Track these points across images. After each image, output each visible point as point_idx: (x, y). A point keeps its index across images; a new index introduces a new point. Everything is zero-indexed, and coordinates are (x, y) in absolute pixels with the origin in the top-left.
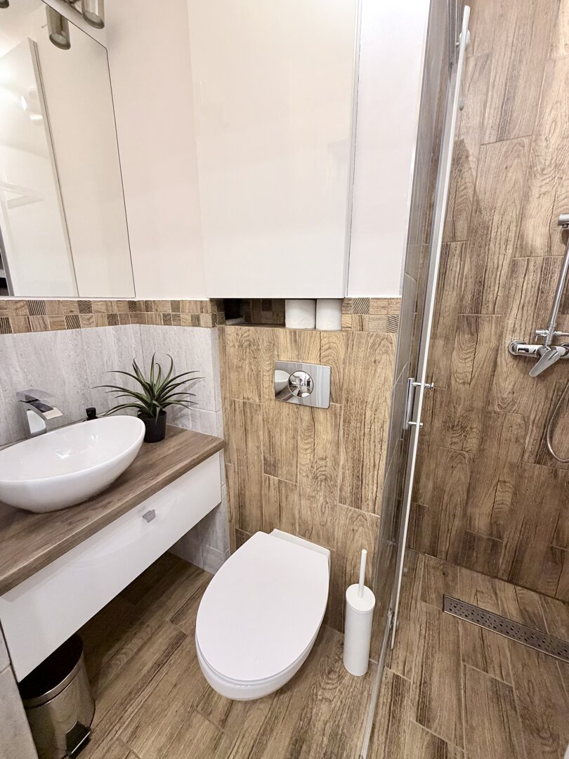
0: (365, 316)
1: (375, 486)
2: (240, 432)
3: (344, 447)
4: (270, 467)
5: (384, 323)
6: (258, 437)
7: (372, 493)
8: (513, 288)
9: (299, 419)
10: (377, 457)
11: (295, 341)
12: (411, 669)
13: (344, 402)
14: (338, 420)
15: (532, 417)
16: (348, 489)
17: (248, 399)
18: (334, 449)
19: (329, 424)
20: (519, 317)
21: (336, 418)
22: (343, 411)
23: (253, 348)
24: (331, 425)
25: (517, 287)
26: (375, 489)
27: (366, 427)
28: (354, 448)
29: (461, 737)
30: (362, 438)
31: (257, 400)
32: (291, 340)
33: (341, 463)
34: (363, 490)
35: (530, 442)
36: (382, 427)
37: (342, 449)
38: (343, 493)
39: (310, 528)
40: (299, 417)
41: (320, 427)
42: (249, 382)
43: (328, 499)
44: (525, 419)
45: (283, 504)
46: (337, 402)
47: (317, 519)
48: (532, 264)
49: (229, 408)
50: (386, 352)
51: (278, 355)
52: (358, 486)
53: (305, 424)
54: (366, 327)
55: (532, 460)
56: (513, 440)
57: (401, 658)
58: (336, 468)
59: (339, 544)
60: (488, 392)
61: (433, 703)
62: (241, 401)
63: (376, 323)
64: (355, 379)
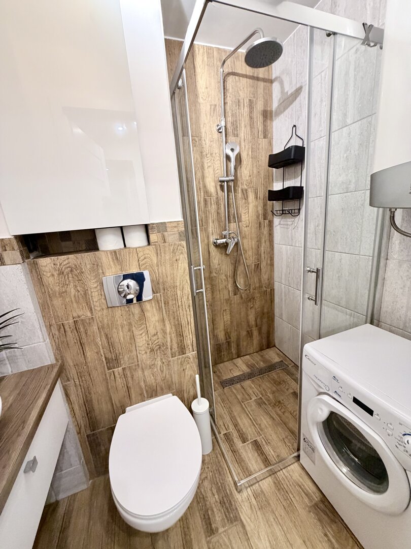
0: (166, 234)
1: (191, 335)
2: (75, 349)
3: (168, 320)
4: (112, 362)
5: (177, 236)
6: (96, 345)
7: (190, 340)
8: (208, 212)
9: (131, 315)
10: (189, 317)
11: (117, 258)
12: (228, 425)
13: (162, 291)
14: (161, 304)
15: (228, 274)
16: (175, 346)
17: (79, 317)
18: (162, 324)
19: (155, 309)
20: (213, 227)
21: (158, 303)
22: (162, 298)
23: (75, 272)
24: (157, 309)
25: (209, 212)
26: (191, 337)
27: (179, 302)
28: (174, 318)
29: (259, 432)
30: (178, 309)
31: (89, 314)
32: (113, 258)
33: (168, 331)
34: (185, 341)
35: (230, 287)
36: (188, 298)
37: (167, 323)
38: (173, 350)
39: (155, 388)
40: (131, 313)
41: (148, 314)
42: (77, 302)
43: (164, 360)
44: (226, 276)
45: (130, 385)
46: (157, 293)
47: (159, 379)
48: (212, 200)
49: (57, 333)
50: (182, 253)
51: (103, 273)
52: (181, 340)
53: (136, 317)
54: (167, 241)
55: (233, 294)
56: (224, 288)
57: (222, 424)
58: (165, 336)
59: (177, 385)
60: (210, 267)
61: (244, 430)
62: (71, 321)
63: (172, 237)
64: (166, 274)
